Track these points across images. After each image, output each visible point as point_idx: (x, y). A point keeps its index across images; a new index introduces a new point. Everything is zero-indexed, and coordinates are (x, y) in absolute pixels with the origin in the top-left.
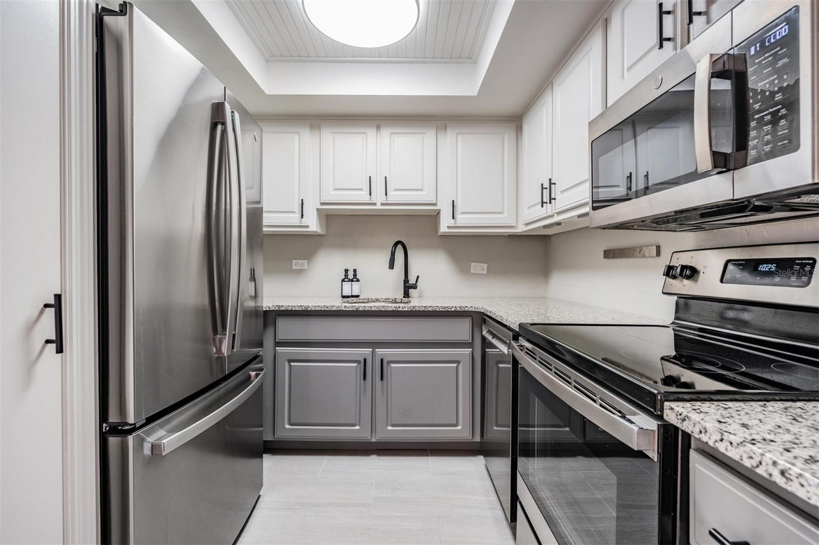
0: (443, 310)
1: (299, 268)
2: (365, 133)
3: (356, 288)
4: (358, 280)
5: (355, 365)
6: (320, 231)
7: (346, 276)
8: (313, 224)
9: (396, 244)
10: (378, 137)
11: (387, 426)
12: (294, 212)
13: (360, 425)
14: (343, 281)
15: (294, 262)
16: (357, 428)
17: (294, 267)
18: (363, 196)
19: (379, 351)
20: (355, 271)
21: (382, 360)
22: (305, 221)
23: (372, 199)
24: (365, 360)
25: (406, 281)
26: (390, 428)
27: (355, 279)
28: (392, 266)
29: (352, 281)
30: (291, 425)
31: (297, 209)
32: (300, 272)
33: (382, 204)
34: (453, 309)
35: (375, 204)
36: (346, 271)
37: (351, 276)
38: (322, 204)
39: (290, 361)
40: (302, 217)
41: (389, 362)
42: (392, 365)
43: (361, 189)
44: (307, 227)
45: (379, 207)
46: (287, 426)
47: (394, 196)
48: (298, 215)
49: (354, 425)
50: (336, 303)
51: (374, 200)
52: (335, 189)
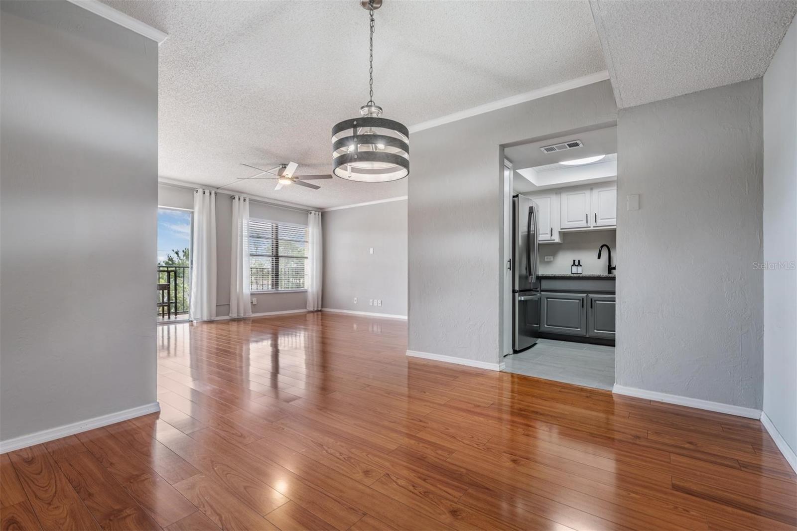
1: (548, 260)
2: (584, 193)
3: (580, 270)
4: (581, 266)
5: (578, 301)
6: (560, 242)
7: (574, 263)
8: (557, 239)
9: (602, 247)
10: (592, 194)
11: (594, 330)
12: (547, 234)
13: (580, 328)
14: (573, 265)
15: (546, 257)
16: (579, 329)
17: (546, 260)
18: (584, 224)
19: (591, 295)
20: (579, 261)
21: (591, 299)
22: (553, 238)
24: (583, 299)
25: (610, 265)
26: (596, 331)
27: (579, 265)
28: (599, 257)
29: (577, 266)
30: (547, 325)
31: (549, 232)
32: (549, 262)
33: (594, 227)
35: (590, 227)
36: (574, 261)
37: (577, 264)
38: (561, 229)
39: (547, 298)
40: (552, 235)
41: (595, 301)
42: (597, 302)
43: (582, 221)
44: (554, 240)
45: (592, 228)
46: (546, 326)
47: (600, 222)
48: (550, 235)
49: (577, 328)
50: (568, 273)
51: (589, 225)
52: (568, 222)
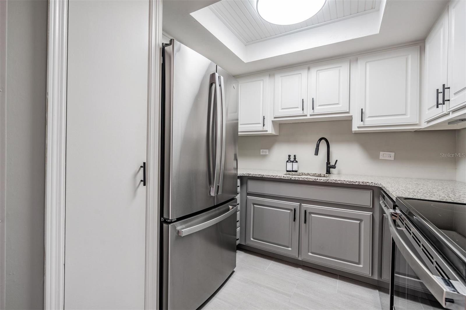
0: (349, 183)
1: (264, 154)
2: (300, 73)
3: (295, 167)
4: (297, 162)
5: (289, 211)
6: (274, 133)
7: (289, 159)
8: (270, 129)
9: (321, 140)
10: (309, 75)
11: (309, 252)
12: (260, 123)
13: (291, 248)
14: (287, 162)
15: (261, 150)
16: (290, 249)
17: (261, 154)
18: (299, 111)
19: (304, 205)
20: (295, 156)
21: (305, 211)
22: (265, 128)
23: (304, 113)
24: (295, 210)
25: (328, 163)
26: (310, 254)
27: (295, 161)
28: (317, 153)
29: (293, 162)
30: (254, 239)
31: (261, 121)
32: (264, 156)
33: (311, 115)
34: (357, 184)
35: (306, 116)
36: (289, 156)
37: (292, 159)
38: (275, 118)
39: (254, 204)
40: (264, 126)
41: (310, 213)
42: (313, 215)
43: (298, 107)
44: (267, 131)
45: (309, 117)
46: (252, 239)
47: (318, 109)
48: (262, 125)
49: (288, 247)
50: (281, 174)
51: (305, 113)
52: (282, 109)
